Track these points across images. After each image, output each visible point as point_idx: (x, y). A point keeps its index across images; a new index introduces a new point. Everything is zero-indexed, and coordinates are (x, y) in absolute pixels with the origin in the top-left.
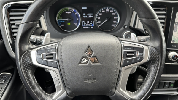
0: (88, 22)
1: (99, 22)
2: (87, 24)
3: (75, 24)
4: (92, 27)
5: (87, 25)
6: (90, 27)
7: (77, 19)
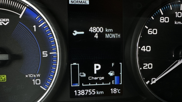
0: (97, 67)
1: (148, 66)
2: (90, 78)
3: (30, 80)
4: (115, 91)
5: (93, 82)
6: (107, 89)
7: (45, 54)
